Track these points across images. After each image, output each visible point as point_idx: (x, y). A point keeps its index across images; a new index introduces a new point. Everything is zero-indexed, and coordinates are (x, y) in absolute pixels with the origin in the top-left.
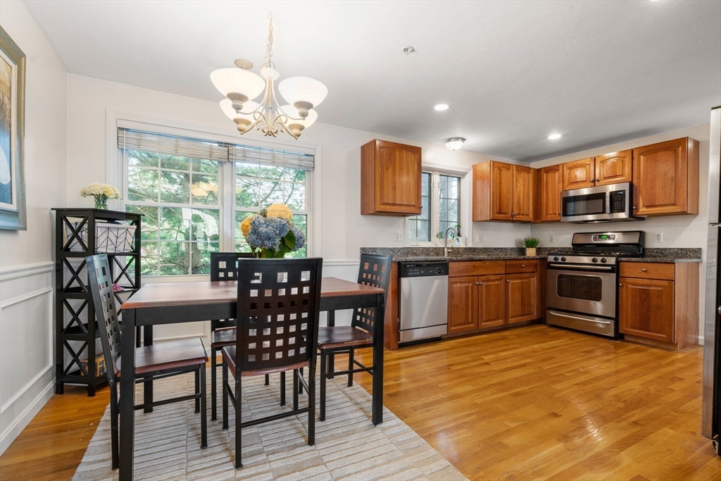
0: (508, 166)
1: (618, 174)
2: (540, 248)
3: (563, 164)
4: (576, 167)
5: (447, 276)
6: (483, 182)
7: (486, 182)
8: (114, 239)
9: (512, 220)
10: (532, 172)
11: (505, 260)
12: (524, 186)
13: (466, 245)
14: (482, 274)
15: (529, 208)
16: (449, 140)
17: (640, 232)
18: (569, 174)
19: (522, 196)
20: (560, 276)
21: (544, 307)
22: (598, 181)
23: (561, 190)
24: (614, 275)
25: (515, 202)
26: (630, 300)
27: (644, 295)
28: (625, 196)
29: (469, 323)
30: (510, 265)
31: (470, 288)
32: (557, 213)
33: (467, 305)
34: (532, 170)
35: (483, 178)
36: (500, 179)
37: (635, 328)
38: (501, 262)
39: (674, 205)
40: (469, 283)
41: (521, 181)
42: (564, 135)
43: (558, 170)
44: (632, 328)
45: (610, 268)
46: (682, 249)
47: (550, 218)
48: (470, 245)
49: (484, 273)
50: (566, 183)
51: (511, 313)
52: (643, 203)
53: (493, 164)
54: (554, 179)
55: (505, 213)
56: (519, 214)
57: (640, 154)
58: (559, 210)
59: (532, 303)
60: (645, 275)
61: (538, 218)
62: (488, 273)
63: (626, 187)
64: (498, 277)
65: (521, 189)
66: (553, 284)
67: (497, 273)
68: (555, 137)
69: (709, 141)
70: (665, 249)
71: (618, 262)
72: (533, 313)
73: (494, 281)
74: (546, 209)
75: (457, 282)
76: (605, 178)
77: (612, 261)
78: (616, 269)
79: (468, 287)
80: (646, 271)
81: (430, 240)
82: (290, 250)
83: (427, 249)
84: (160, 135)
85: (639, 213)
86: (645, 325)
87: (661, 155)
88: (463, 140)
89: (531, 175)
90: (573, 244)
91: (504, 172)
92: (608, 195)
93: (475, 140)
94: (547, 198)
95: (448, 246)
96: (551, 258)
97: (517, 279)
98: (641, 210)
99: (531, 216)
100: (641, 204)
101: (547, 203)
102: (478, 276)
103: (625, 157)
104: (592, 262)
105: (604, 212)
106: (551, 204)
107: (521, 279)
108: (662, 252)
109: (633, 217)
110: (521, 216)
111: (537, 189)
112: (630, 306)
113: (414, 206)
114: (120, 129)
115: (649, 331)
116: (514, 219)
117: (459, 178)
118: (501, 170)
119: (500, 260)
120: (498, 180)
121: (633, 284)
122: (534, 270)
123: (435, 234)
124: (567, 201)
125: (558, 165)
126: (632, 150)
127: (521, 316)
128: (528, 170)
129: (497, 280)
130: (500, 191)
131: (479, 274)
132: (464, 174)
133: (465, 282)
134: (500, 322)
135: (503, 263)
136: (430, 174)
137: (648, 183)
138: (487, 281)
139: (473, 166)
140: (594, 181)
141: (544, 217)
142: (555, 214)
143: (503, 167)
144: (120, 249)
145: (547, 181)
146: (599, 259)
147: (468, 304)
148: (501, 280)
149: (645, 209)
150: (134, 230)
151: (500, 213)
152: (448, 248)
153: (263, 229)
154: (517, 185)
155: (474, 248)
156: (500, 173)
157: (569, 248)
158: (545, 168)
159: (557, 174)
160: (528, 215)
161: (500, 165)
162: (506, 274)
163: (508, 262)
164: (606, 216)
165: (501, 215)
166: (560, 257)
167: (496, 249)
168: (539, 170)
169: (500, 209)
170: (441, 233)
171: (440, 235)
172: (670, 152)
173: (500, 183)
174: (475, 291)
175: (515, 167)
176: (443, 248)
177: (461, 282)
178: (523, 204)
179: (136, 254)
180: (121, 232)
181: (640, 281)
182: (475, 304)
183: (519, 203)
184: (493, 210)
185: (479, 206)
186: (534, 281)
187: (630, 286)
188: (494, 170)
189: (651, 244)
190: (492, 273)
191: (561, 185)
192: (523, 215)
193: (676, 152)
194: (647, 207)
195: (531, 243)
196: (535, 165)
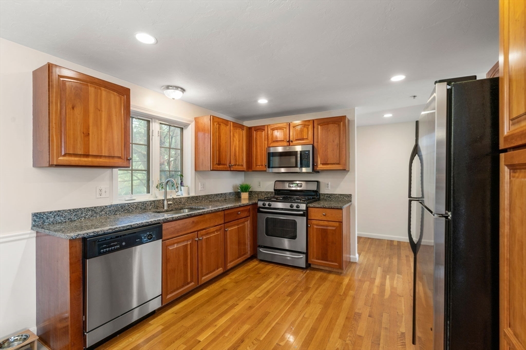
0: (226, 122)
1: (305, 138)
2: (251, 192)
3: (268, 126)
4: (277, 129)
5: (161, 240)
6: (204, 134)
7: (206, 134)
9: (230, 169)
10: (245, 130)
11: (224, 210)
12: (239, 141)
13: (189, 194)
14: (202, 228)
15: (243, 159)
16: (168, 87)
17: (317, 182)
18: (272, 134)
19: (237, 149)
20: (267, 219)
21: (256, 246)
22: (292, 141)
23: (266, 146)
24: (305, 218)
25: (233, 154)
26: (315, 237)
27: (324, 232)
28: (309, 155)
29: (188, 284)
30: (228, 214)
31: (189, 247)
32: (264, 165)
33: (185, 265)
34: (245, 128)
35: (204, 130)
36: (219, 133)
37: (319, 259)
38: (220, 212)
39: (339, 164)
40: (188, 240)
41: (237, 136)
42: (270, 101)
43: (264, 130)
44: (317, 259)
45: (302, 213)
46: (341, 195)
47: (258, 168)
48: (192, 194)
49: (204, 227)
50: (270, 142)
51: (229, 258)
52: (321, 161)
53: (213, 119)
54: (261, 137)
55: (224, 164)
56: (235, 165)
57: (318, 124)
58: (265, 162)
59: (247, 243)
60: (324, 218)
61: (250, 167)
62: (208, 226)
63: (310, 148)
64: (218, 227)
65: (236, 143)
66: (262, 226)
67: (216, 224)
68: (263, 101)
69: (355, 120)
70: (331, 195)
71: (307, 208)
72: (248, 252)
73: (213, 232)
74: (256, 161)
75: (174, 244)
76: (297, 140)
77: (303, 207)
78: (306, 214)
79: (187, 245)
80: (325, 215)
81: (148, 192)
83: (144, 203)
85: (318, 169)
86: (324, 257)
87: (331, 126)
88: (183, 90)
89: (244, 132)
90: (275, 190)
91: (223, 126)
92: (299, 153)
93: (195, 92)
94: (256, 152)
95: (168, 197)
96: (260, 204)
97: (234, 225)
98: (319, 166)
99: (245, 166)
100: (319, 162)
101: (256, 156)
102: (198, 231)
103: (309, 125)
104: (290, 208)
105: (296, 166)
106: (259, 157)
107: (238, 225)
108: (330, 196)
109: (315, 171)
110: (236, 167)
111: (249, 143)
112: (315, 243)
113: (119, 157)
115: (327, 261)
116: (232, 169)
117: (182, 129)
118: (220, 125)
119: (219, 211)
120: (217, 134)
121: (317, 225)
122: (248, 215)
123: (155, 185)
124: (271, 155)
125: (264, 126)
126: (313, 121)
127: (238, 258)
128: (242, 127)
129: (217, 231)
130: (219, 144)
131: (198, 229)
132: (187, 125)
133: (183, 241)
134: (220, 270)
135: (222, 213)
136: (148, 122)
137: (323, 146)
138: (207, 234)
139: (195, 119)
140: (289, 142)
141: (254, 167)
142: (262, 165)
143: (222, 122)
145: (256, 138)
146: (295, 205)
147: (187, 263)
148: (220, 229)
149: (321, 166)
151: (219, 164)
152: (169, 200)
154: (233, 140)
155: (197, 196)
156: (219, 128)
157: (272, 192)
158: (255, 127)
159: (263, 132)
160: (242, 165)
161: (219, 120)
162: (225, 223)
163: (226, 212)
164: (297, 170)
165: (221, 166)
166: (267, 203)
167: (217, 195)
168: (250, 129)
169: (219, 161)
170: (161, 184)
171: (160, 186)
172: (336, 125)
173: (220, 137)
174: (195, 248)
175: (232, 123)
176: (163, 200)
177: (178, 243)
178: (239, 157)
181: (321, 223)
182: (195, 261)
183: (235, 155)
184: (213, 162)
185: (201, 157)
186: (248, 224)
187: (315, 227)
188: (213, 124)
189: (323, 191)
190: (212, 225)
191: (266, 142)
192: (238, 165)
193: (339, 125)
194: (323, 164)
195: (245, 189)
196: (248, 124)
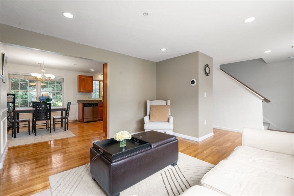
8: (8, 100)
82: (48, 102)
84: (20, 75)
113: (91, 90)
114: (8, 74)
144: (10, 102)
150: (13, 98)
153: (41, 98)
179: (14, 103)
180: (10, 98)
